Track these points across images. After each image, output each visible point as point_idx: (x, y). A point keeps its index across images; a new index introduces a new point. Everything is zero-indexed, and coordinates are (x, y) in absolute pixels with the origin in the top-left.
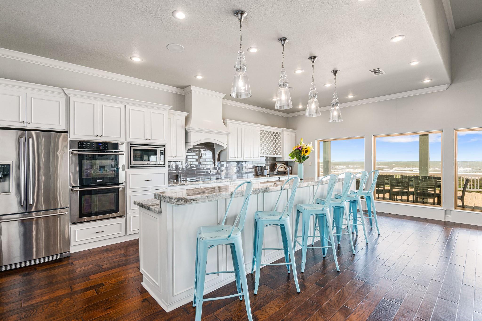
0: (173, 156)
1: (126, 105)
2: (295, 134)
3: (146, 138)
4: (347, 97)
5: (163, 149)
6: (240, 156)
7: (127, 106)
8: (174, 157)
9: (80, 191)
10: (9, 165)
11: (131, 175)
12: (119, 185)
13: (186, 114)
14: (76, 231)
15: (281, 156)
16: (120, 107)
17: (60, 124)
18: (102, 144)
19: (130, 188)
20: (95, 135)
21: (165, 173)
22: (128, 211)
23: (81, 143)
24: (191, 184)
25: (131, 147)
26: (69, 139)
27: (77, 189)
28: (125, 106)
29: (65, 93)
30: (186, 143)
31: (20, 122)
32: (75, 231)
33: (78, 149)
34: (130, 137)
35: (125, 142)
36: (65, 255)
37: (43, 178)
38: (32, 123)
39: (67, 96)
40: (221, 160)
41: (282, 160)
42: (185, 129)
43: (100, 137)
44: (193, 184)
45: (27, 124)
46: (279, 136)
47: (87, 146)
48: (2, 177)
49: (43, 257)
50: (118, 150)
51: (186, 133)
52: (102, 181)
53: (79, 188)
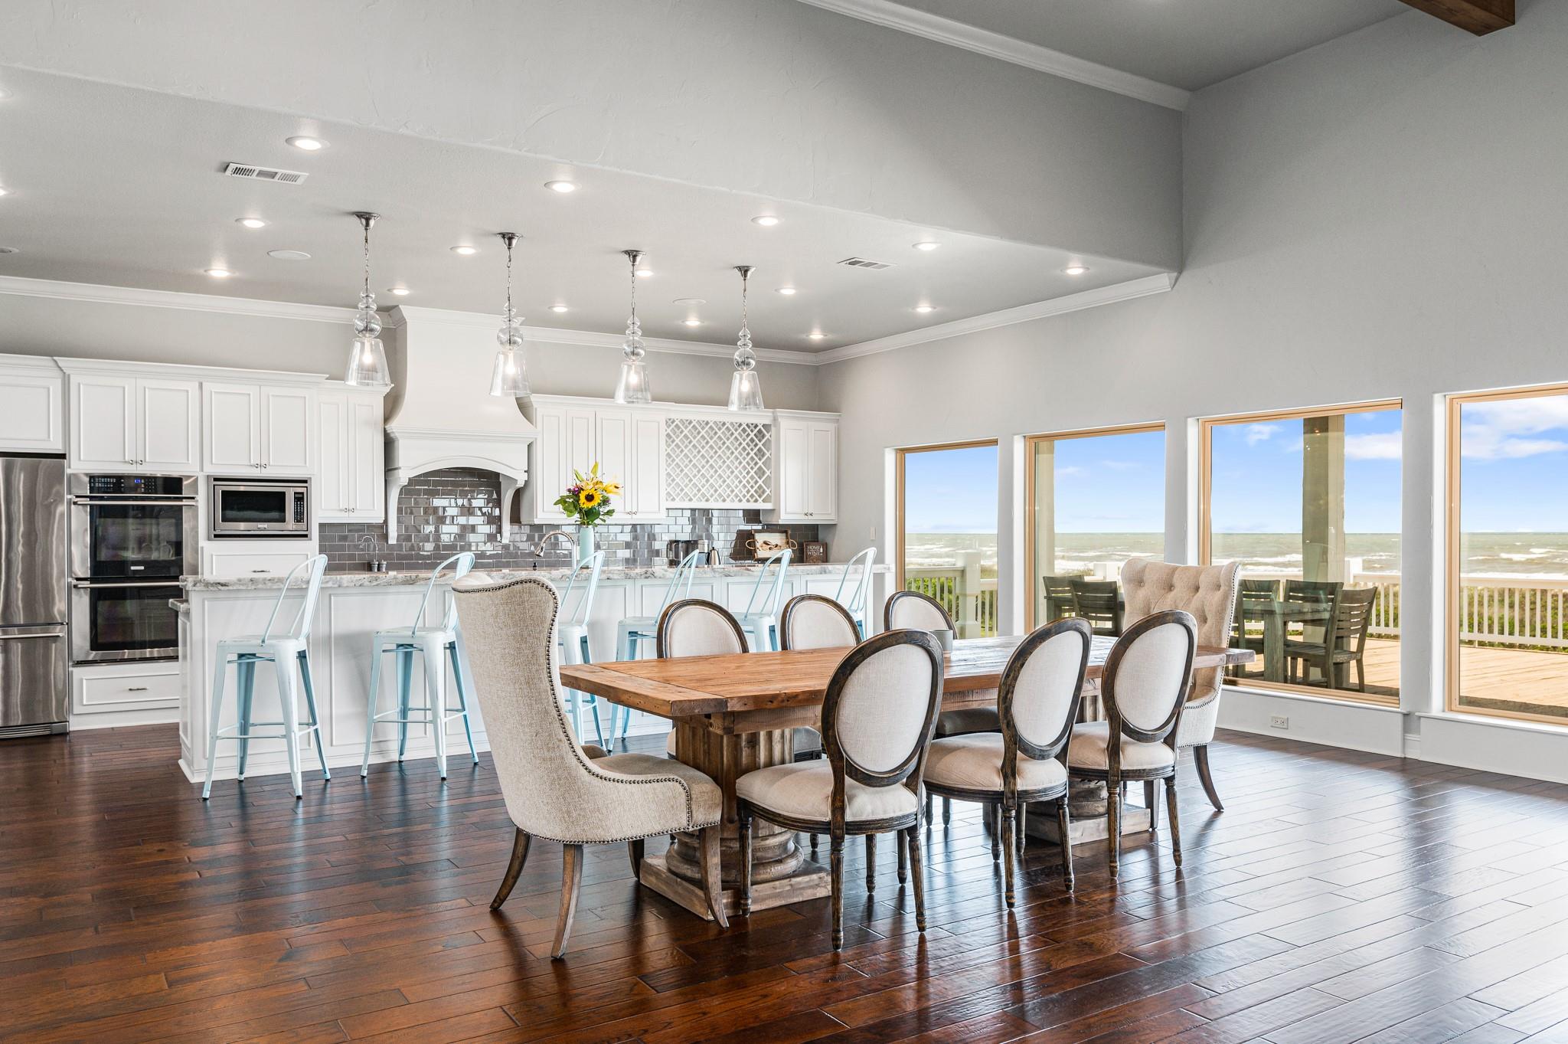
0: (344, 508)
1: (201, 381)
2: (833, 426)
3: (254, 462)
4: (913, 309)
5: (306, 490)
7: (204, 384)
8: (347, 510)
9: (91, 588)
11: (216, 556)
13: (385, 388)
14: (84, 681)
17: (49, 436)
18: (143, 481)
20: (127, 459)
21: (307, 555)
23: (94, 480)
25: (214, 485)
26: (69, 471)
27: (87, 584)
28: (201, 386)
29: (60, 369)
30: (386, 470)
32: (82, 680)
33: (88, 494)
34: (214, 462)
35: (202, 473)
36: (57, 728)
39: (65, 375)
40: (523, 521)
41: (774, 520)
42: (385, 430)
43: (138, 465)
47: (109, 486)
49: (19, 724)
50: (181, 494)
51: (389, 444)
52: (142, 568)
53: (91, 583)
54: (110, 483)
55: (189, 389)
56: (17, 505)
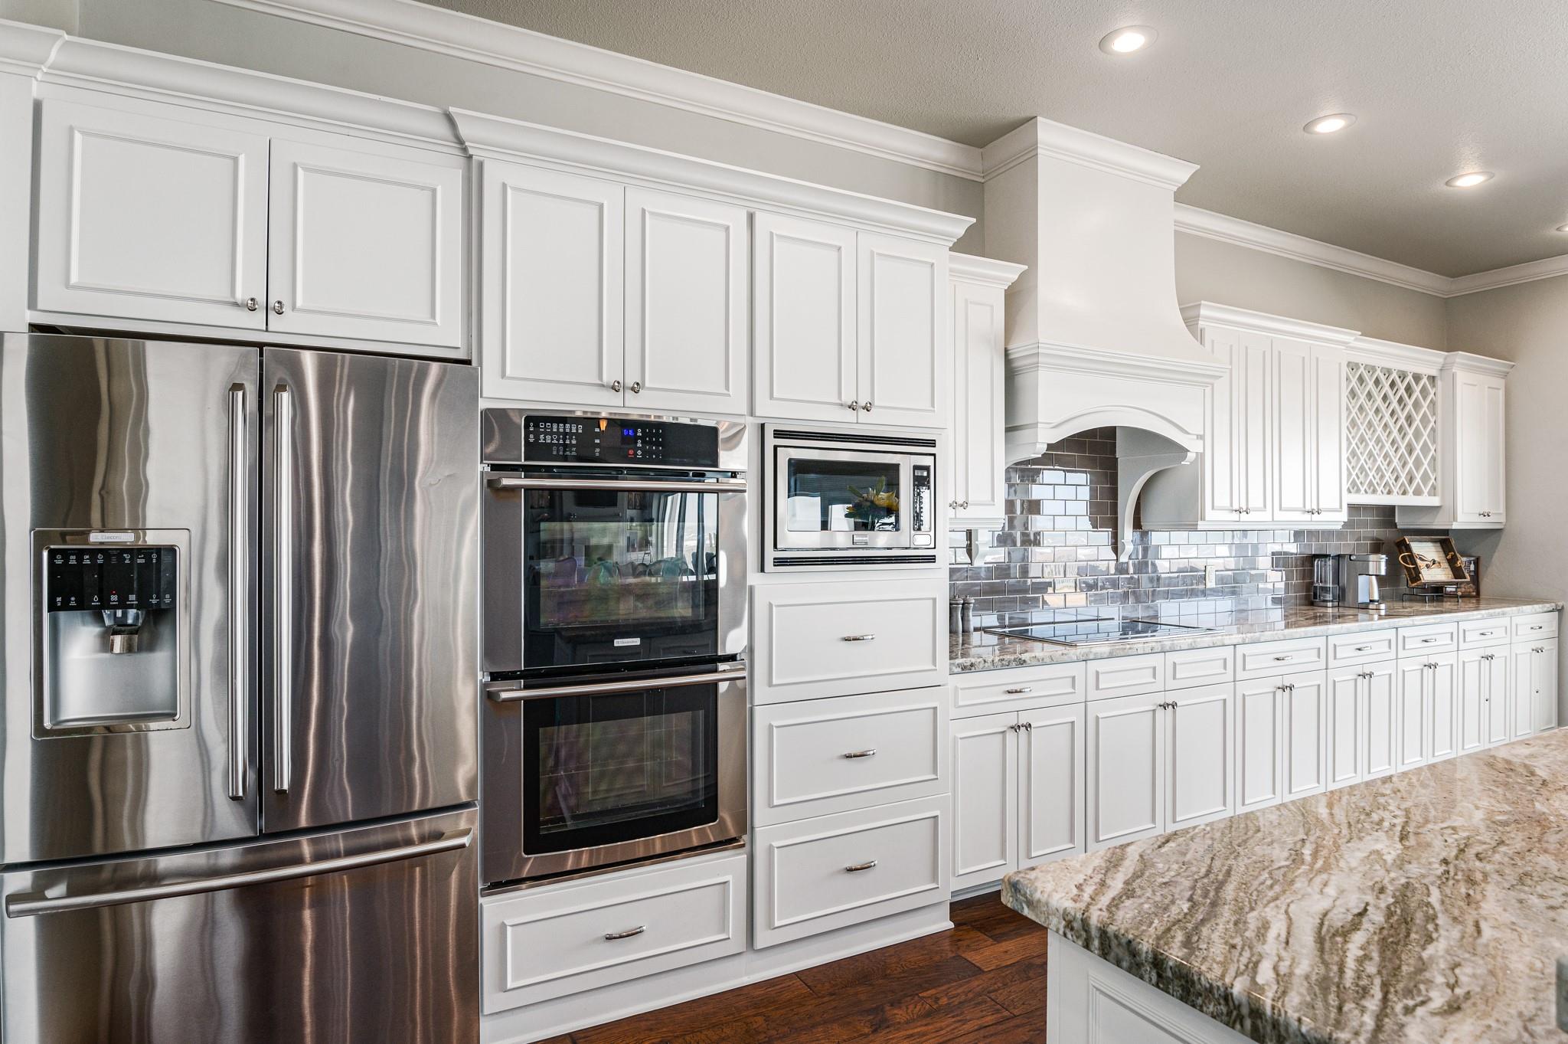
1: (752, 210)
2: (1503, 381)
3: (847, 398)
5: (928, 461)
6: (1256, 501)
7: (758, 217)
8: (955, 505)
9: (527, 702)
10: (172, 550)
11: (774, 608)
12: (722, 667)
13: (1010, 272)
14: (509, 929)
15: (1435, 501)
16: (727, 223)
17: (433, 315)
18: (639, 433)
19: (770, 684)
20: (604, 379)
21: (934, 600)
22: (761, 815)
23: (538, 426)
24: (1053, 662)
25: (776, 448)
26: (483, 404)
27: (518, 690)
28: (751, 217)
29: (460, 141)
30: (1008, 430)
31: (236, 304)
32: (503, 923)
33: (523, 462)
34: (775, 395)
35: (751, 420)
37: (347, 633)
38: (294, 308)
39: (470, 157)
40: (1145, 526)
41: (1438, 524)
42: (1006, 353)
43: (629, 394)
44: (1065, 657)
45: (272, 315)
46: (1424, 392)
47: (568, 442)
48: (141, 621)
50: (716, 465)
51: (1011, 374)
52: (636, 641)
53: (526, 687)
54: (571, 434)
55: (731, 224)
56: (340, 462)
